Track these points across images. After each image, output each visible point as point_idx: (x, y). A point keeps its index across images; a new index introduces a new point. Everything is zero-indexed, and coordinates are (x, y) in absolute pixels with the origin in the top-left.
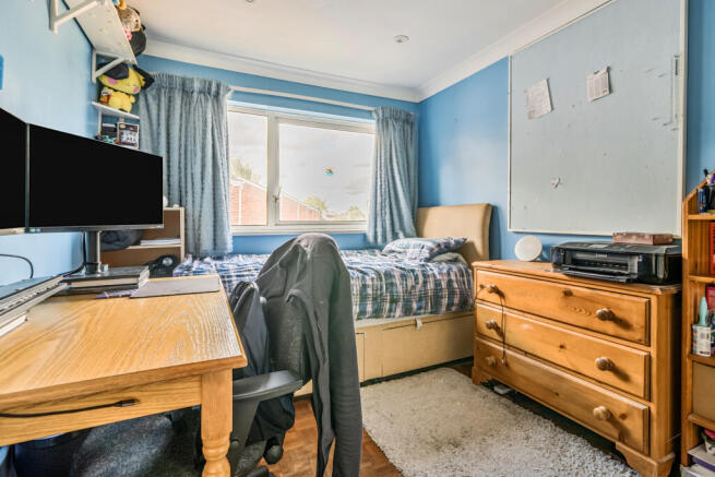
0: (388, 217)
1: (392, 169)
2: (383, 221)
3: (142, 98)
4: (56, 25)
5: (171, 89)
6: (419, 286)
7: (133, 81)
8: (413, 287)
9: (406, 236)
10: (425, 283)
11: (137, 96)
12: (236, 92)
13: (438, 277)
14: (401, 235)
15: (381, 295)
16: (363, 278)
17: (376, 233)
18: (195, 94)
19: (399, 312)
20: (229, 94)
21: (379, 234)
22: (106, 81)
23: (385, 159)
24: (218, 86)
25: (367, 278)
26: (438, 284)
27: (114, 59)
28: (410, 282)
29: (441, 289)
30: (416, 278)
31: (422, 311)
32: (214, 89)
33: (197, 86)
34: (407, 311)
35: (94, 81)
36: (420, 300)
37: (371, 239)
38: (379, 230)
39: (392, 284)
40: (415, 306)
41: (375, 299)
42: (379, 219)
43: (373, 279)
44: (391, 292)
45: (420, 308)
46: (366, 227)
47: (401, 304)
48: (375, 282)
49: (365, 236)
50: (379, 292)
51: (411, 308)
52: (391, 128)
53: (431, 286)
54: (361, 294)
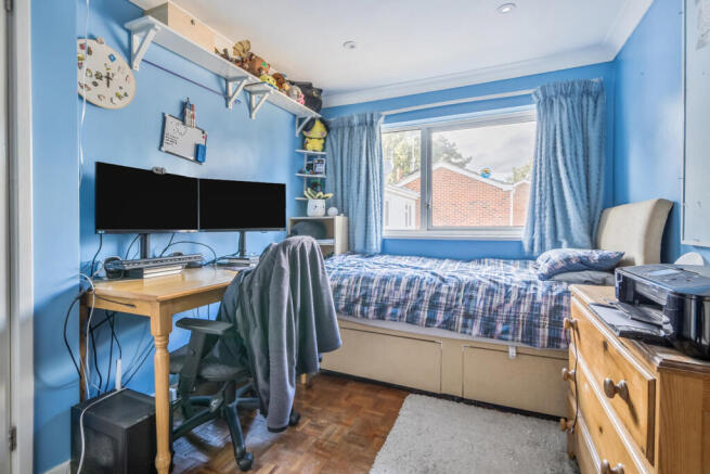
0: (548, 222)
1: (556, 161)
2: (542, 226)
3: (328, 139)
4: (253, 115)
5: (343, 127)
6: (508, 307)
7: (318, 129)
8: (500, 306)
9: (571, 245)
10: (519, 303)
11: (325, 139)
12: (387, 117)
13: (539, 298)
14: (565, 243)
15: (456, 306)
16: (440, 285)
17: (533, 241)
18: (356, 128)
19: (476, 330)
20: (382, 120)
21: (536, 243)
22: (305, 133)
23: (547, 149)
24: (372, 116)
25: (444, 286)
26: (535, 307)
27: (305, 118)
28: (497, 300)
29: (538, 316)
30: (508, 295)
31: (510, 337)
32: (368, 119)
33: (356, 121)
34: (488, 331)
35: (297, 135)
36: (508, 321)
37: (526, 248)
38: (537, 237)
39: (471, 298)
40: (500, 328)
41: (447, 310)
42: (537, 224)
43: (450, 288)
44: (467, 306)
45: (505, 332)
46: (522, 235)
47: (479, 321)
48: (452, 292)
49: (520, 243)
50: (454, 304)
51: (494, 329)
52: (556, 107)
53: (524, 308)
54: (430, 302)
